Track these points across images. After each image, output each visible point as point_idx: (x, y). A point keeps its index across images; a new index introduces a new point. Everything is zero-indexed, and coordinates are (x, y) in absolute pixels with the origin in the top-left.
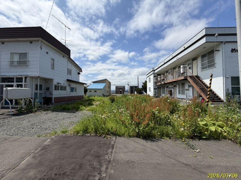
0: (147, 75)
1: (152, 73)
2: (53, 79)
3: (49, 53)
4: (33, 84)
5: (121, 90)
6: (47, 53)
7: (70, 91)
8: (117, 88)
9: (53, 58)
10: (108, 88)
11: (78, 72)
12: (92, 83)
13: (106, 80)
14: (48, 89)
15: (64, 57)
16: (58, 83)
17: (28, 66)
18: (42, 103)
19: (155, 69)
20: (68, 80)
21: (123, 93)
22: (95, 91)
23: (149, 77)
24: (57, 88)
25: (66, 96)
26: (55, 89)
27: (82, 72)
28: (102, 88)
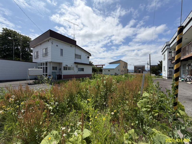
0: (162, 52)
1: (166, 48)
2: (62, 63)
3: (58, 46)
4: (51, 66)
5: (140, 70)
6: (57, 46)
7: (78, 70)
8: (136, 67)
9: (62, 49)
10: (123, 68)
11: (88, 56)
12: (109, 64)
13: (120, 60)
14: (60, 69)
15: (71, 46)
16: (67, 65)
17: (47, 56)
18: (56, 78)
19: (170, 42)
20: (75, 63)
21: (143, 73)
22: (109, 71)
23: (164, 54)
24: (65, 68)
25: (73, 74)
26: (64, 69)
27: (91, 56)
28: (114, 68)
